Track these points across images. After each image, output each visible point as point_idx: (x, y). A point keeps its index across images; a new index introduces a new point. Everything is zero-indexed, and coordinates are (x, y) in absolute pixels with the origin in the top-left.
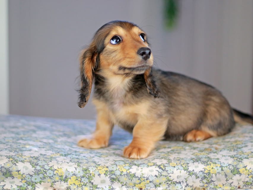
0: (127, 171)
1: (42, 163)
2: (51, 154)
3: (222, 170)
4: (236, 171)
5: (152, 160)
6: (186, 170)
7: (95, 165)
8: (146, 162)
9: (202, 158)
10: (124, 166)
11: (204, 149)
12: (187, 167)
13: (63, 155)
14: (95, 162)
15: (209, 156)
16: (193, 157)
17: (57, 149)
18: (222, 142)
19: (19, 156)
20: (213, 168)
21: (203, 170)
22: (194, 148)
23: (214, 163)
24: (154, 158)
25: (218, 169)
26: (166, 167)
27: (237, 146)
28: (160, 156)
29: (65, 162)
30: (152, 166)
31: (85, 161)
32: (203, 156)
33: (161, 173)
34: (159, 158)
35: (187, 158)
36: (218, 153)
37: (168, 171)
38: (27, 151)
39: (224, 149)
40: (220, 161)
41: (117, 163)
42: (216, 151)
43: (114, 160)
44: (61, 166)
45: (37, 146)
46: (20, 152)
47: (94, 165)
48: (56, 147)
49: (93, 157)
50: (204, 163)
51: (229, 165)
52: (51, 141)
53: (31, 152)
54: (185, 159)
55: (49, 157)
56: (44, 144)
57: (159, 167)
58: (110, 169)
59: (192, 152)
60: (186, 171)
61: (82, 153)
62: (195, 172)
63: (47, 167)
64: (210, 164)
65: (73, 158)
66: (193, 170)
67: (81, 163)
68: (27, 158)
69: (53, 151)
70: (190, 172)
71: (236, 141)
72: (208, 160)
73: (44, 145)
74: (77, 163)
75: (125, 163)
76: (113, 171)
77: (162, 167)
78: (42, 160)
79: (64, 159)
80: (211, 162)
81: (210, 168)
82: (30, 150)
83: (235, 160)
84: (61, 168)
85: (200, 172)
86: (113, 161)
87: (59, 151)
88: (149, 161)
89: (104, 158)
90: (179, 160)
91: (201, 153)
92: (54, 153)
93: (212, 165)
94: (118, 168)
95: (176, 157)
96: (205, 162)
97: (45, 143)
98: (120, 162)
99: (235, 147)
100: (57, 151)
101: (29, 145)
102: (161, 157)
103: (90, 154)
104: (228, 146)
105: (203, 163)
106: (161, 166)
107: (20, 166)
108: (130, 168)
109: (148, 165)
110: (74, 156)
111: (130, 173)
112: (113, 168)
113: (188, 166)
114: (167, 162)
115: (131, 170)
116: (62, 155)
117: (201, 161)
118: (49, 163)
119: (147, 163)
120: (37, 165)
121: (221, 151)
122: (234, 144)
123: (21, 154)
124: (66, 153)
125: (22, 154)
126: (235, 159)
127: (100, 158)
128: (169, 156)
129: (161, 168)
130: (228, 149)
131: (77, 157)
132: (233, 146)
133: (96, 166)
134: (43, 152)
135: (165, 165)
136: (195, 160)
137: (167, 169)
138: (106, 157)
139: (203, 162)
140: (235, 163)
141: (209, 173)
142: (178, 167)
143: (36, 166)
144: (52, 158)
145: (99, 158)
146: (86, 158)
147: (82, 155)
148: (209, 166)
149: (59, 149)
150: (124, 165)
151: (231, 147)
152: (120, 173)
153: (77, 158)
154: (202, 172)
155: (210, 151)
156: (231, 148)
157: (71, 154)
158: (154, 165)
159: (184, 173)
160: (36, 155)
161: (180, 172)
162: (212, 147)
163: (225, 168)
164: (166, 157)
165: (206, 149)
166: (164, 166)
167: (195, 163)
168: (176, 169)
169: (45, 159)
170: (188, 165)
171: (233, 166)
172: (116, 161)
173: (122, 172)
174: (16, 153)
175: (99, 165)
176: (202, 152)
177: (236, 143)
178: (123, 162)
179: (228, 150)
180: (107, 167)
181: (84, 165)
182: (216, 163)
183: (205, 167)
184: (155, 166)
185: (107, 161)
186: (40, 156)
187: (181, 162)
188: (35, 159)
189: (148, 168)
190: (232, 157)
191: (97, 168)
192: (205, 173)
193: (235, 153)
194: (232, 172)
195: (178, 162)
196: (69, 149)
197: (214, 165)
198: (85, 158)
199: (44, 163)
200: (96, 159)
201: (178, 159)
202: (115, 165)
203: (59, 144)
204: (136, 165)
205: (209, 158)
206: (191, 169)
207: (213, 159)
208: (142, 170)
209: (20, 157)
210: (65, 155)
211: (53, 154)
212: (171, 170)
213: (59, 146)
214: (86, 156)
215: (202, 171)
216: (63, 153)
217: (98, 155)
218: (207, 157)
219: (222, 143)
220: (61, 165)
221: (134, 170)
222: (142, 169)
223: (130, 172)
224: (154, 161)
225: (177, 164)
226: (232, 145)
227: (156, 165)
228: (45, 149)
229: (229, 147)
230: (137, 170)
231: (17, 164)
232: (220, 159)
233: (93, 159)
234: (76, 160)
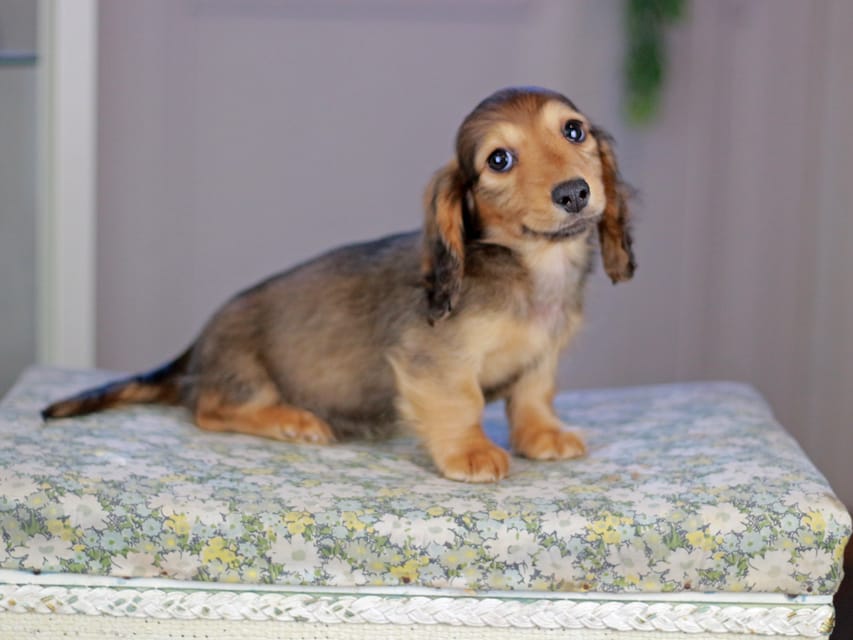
0: (365, 528)
1: (130, 498)
2: (162, 476)
3: (637, 534)
4: (676, 539)
5: (443, 501)
6: (534, 531)
7: (280, 508)
8: (424, 505)
9: (585, 499)
10: (362, 513)
11: (600, 475)
12: (538, 523)
13: (196, 478)
14: (279, 501)
15: (607, 494)
16: (562, 496)
17: (180, 463)
18: (660, 457)
19: (71, 478)
20: (611, 529)
21: (584, 532)
22: (573, 475)
23: (615, 515)
24: (451, 496)
25: (625, 532)
26: (478, 523)
27: (695, 469)
28: (468, 492)
29: (195, 498)
30: (438, 516)
31: (253, 497)
32: (589, 495)
33: (461, 537)
34: (465, 495)
35: (543, 498)
36: (635, 487)
37: (481, 531)
38: (96, 464)
39: (656, 477)
40: (633, 508)
41: (342, 505)
42: (632, 482)
43: (336, 498)
44: (184, 510)
45: (128, 452)
46: (75, 468)
47: (277, 507)
48: (182, 455)
49: (280, 486)
50: (588, 514)
51: (658, 521)
52: (171, 441)
53: (108, 468)
54: (537, 502)
55: (154, 484)
56: (149, 447)
57: (460, 521)
58: (320, 520)
59: (564, 483)
60: (532, 535)
61: (250, 475)
62: (559, 536)
63: (142, 510)
64: (605, 517)
65: (220, 489)
66: (555, 532)
67: (240, 501)
68: (91, 484)
69: (168, 467)
70: (545, 538)
71: (697, 458)
72: (602, 506)
73: (148, 450)
74: (228, 504)
75: (365, 507)
76: (327, 526)
77: (466, 520)
78: (131, 492)
79: (195, 491)
80: (607, 512)
81: (602, 527)
82: (105, 463)
83: (676, 508)
84: (182, 514)
85: (572, 537)
86: (331, 499)
87: (185, 467)
88: (433, 502)
89: (309, 488)
90: (519, 503)
91: (589, 487)
92: (171, 472)
93: (610, 520)
94: (341, 520)
95: (513, 495)
96: (592, 510)
97: (153, 445)
98: (350, 502)
99: (690, 471)
100: (181, 466)
101: (107, 449)
102: (470, 494)
103: (271, 477)
104: (670, 469)
105: (584, 513)
106: (464, 519)
107: (70, 504)
108: (375, 520)
109: (428, 514)
110: (226, 483)
111: (376, 535)
112: (328, 518)
113: (541, 521)
114: (484, 510)
115: (377, 527)
116: (191, 480)
117: (579, 507)
118: (150, 498)
119: (427, 509)
120: (117, 503)
121: (645, 482)
122: (690, 464)
123: (75, 473)
124: (204, 475)
125: (78, 473)
126: (679, 504)
127: (298, 489)
128: (495, 493)
129: (464, 523)
130: (667, 476)
131: (231, 485)
132: (684, 471)
133: (283, 511)
134: (140, 468)
135: (475, 516)
136: (564, 505)
137: (480, 525)
138: (316, 485)
139: (586, 510)
140: (676, 518)
141: (599, 543)
142: (512, 521)
143: (113, 507)
144: (161, 485)
145: (294, 488)
146: (259, 490)
147: (249, 480)
148: (601, 522)
149: (187, 460)
150: (359, 513)
151: (676, 472)
152: (347, 533)
153: (232, 490)
154: (579, 539)
155: (613, 483)
156: (678, 475)
157: (218, 476)
158: (444, 515)
159: (527, 540)
160: (118, 477)
161: (518, 535)
162: (624, 472)
163: (645, 529)
164: (484, 494)
165: (605, 477)
166: (474, 518)
167: (561, 512)
168: (504, 527)
169: (142, 489)
170: (542, 518)
171: (669, 524)
172: (339, 500)
173: (353, 530)
174: (64, 469)
175: (290, 508)
176: (591, 484)
177: (696, 463)
178: (360, 504)
179: (667, 479)
180: (312, 516)
181: (248, 510)
182: (621, 515)
183: (588, 524)
184: (448, 517)
185: (315, 498)
186: (128, 478)
187: (522, 508)
188: (115, 487)
189: (428, 521)
190: (672, 499)
191: (283, 516)
192: (587, 542)
193: (683, 489)
194: (665, 540)
195: (514, 509)
196: (219, 460)
197: (614, 521)
198: (253, 489)
199: (136, 499)
200: (286, 493)
201: (517, 500)
202: (335, 512)
203: (193, 449)
204: (393, 512)
205: (604, 499)
206: (547, 528)
207: (616, 503)
208: (408, 526)
209: (72, 481)
210: (201, 480)
211: (168, 476)
212: (492, 528)
213: (191, 455)
214: (260, 484)
215: (579, 536)
216: (196, 475)
217: (295, 479)
218: (600, 497)
219: (656, 462)
220: (183, 505)
221: (386, 526)
222: (410, 523)
223: (375, 532)
224: (447, 505)
225: (509, 514)
226: (683, 467)
227: (451, 515)
228: (148, 461)
229: (671, 472)
230: (396, 525)
231: (61, 499)
232: (637, 503)
233: (278, 490)
234: (229, 494)
